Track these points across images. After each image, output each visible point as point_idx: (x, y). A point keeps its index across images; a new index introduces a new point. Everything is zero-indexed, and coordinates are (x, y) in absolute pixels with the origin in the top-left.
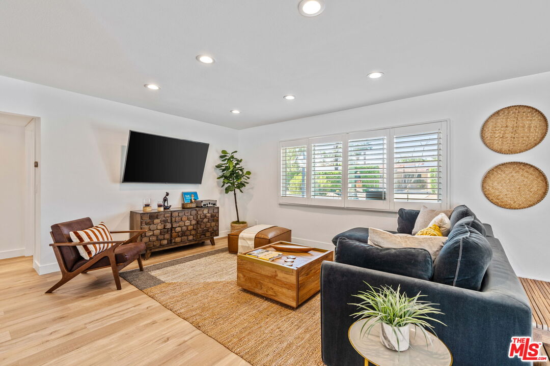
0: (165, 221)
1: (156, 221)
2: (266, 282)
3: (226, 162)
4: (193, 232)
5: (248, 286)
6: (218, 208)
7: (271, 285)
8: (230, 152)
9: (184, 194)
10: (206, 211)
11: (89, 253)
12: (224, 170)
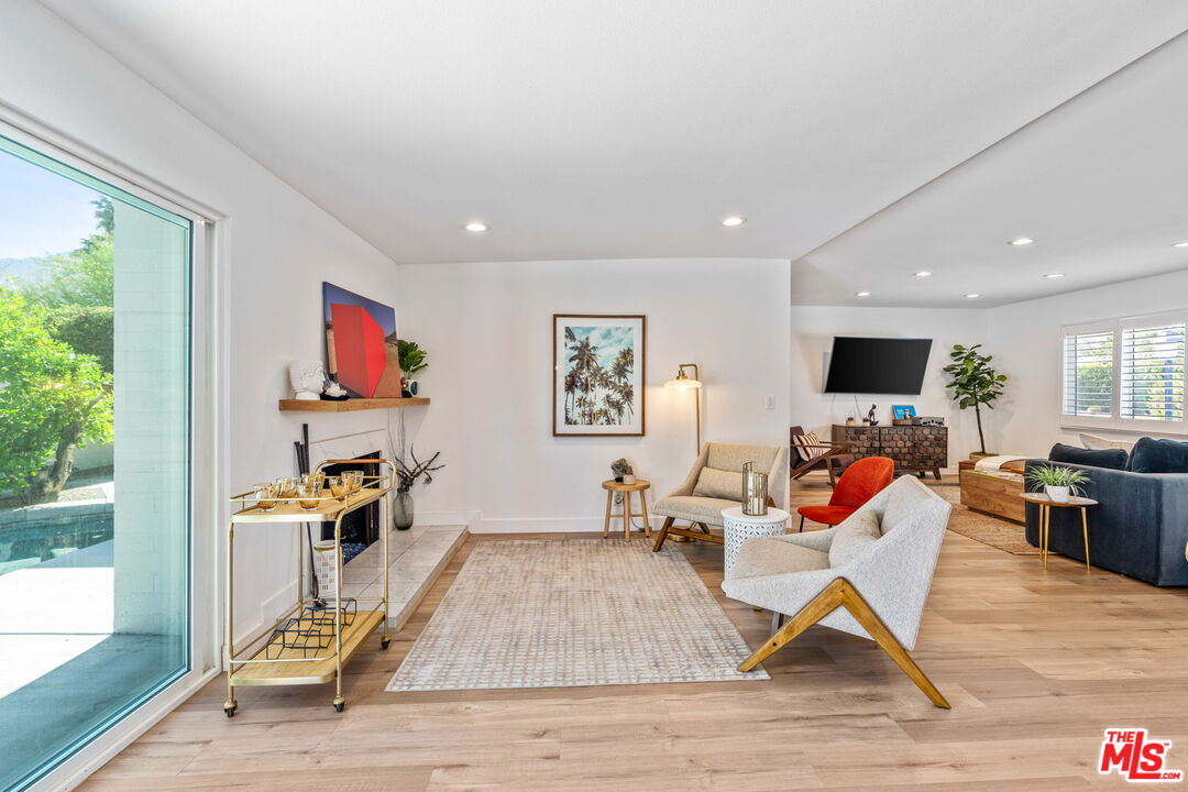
0: (873, 439)
1: (862, 437)
2: (993, 498)
3: (961, 362)
4: (908, 457)
5: (974, 503)
6: (947, 429)
7: (999, 501)
8: (968, 345)
9: (895, 408)
10: (926, 431)
11: (808, 455)
12: (957, 374)
